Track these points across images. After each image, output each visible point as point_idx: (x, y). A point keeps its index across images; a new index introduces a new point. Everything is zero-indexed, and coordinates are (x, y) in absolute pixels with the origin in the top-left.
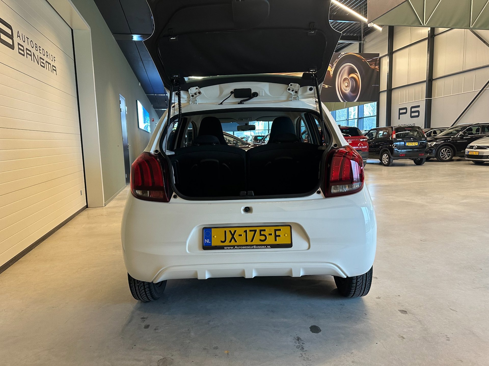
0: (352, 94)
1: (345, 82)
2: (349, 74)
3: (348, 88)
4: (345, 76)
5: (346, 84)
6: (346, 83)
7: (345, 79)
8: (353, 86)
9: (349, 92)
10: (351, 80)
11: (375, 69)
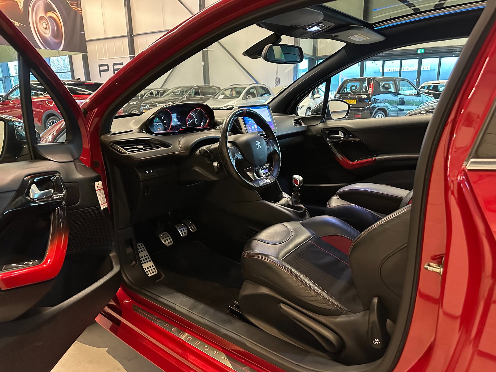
0: (55, 40)
1: (42, 23)
2: (46, 12)
3: (47, 31)
4: (41, 14)
5: (45, 26)
6: (44, 24)
7: (42, 18)
8: (54, 29)
9: (50, 37)
10: (51, 21)
11: (78, 11)
